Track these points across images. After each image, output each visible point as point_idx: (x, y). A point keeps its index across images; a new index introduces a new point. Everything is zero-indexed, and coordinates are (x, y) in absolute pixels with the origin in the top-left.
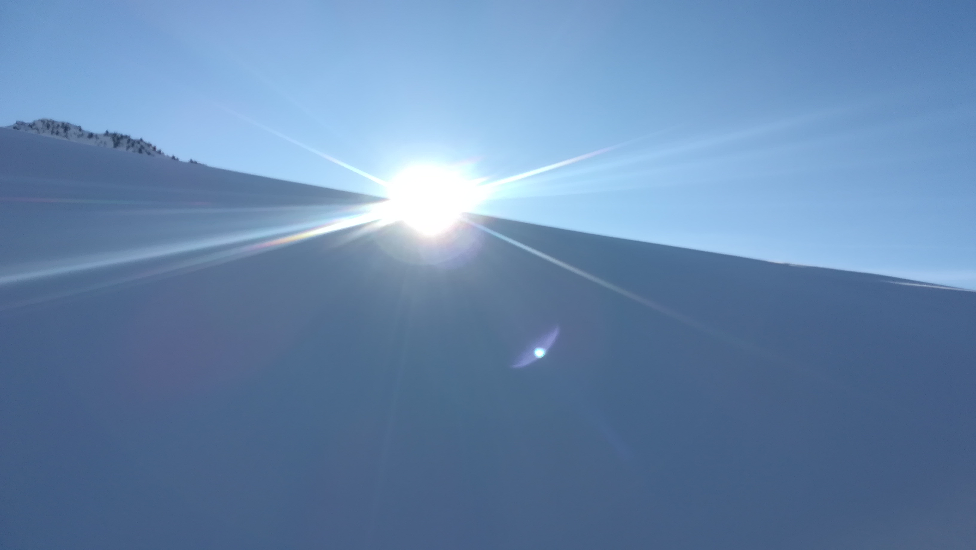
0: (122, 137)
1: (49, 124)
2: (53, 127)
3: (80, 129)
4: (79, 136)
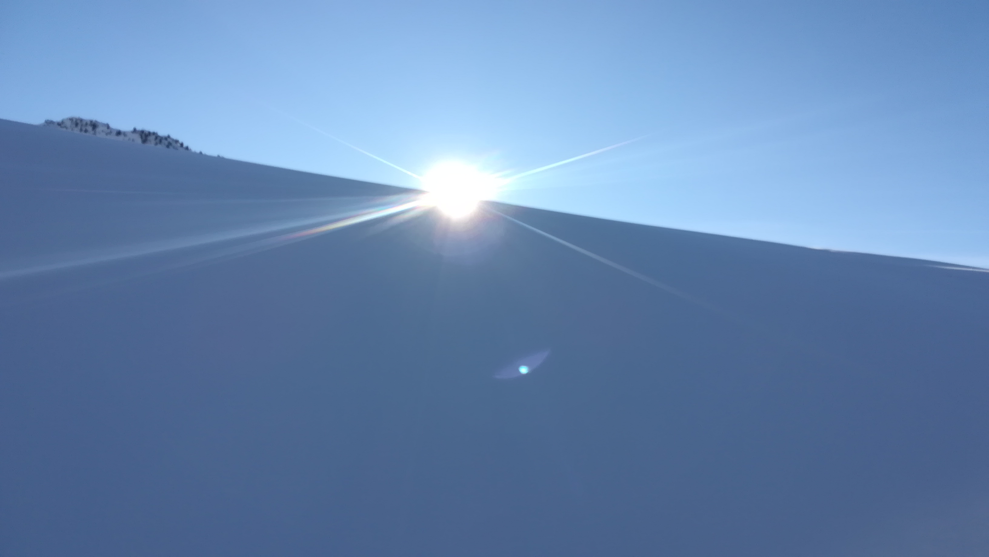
0: (150, 133)
1: (77, 122)
2: (82, 125)
3: (108, 126)
4: (107, 134)
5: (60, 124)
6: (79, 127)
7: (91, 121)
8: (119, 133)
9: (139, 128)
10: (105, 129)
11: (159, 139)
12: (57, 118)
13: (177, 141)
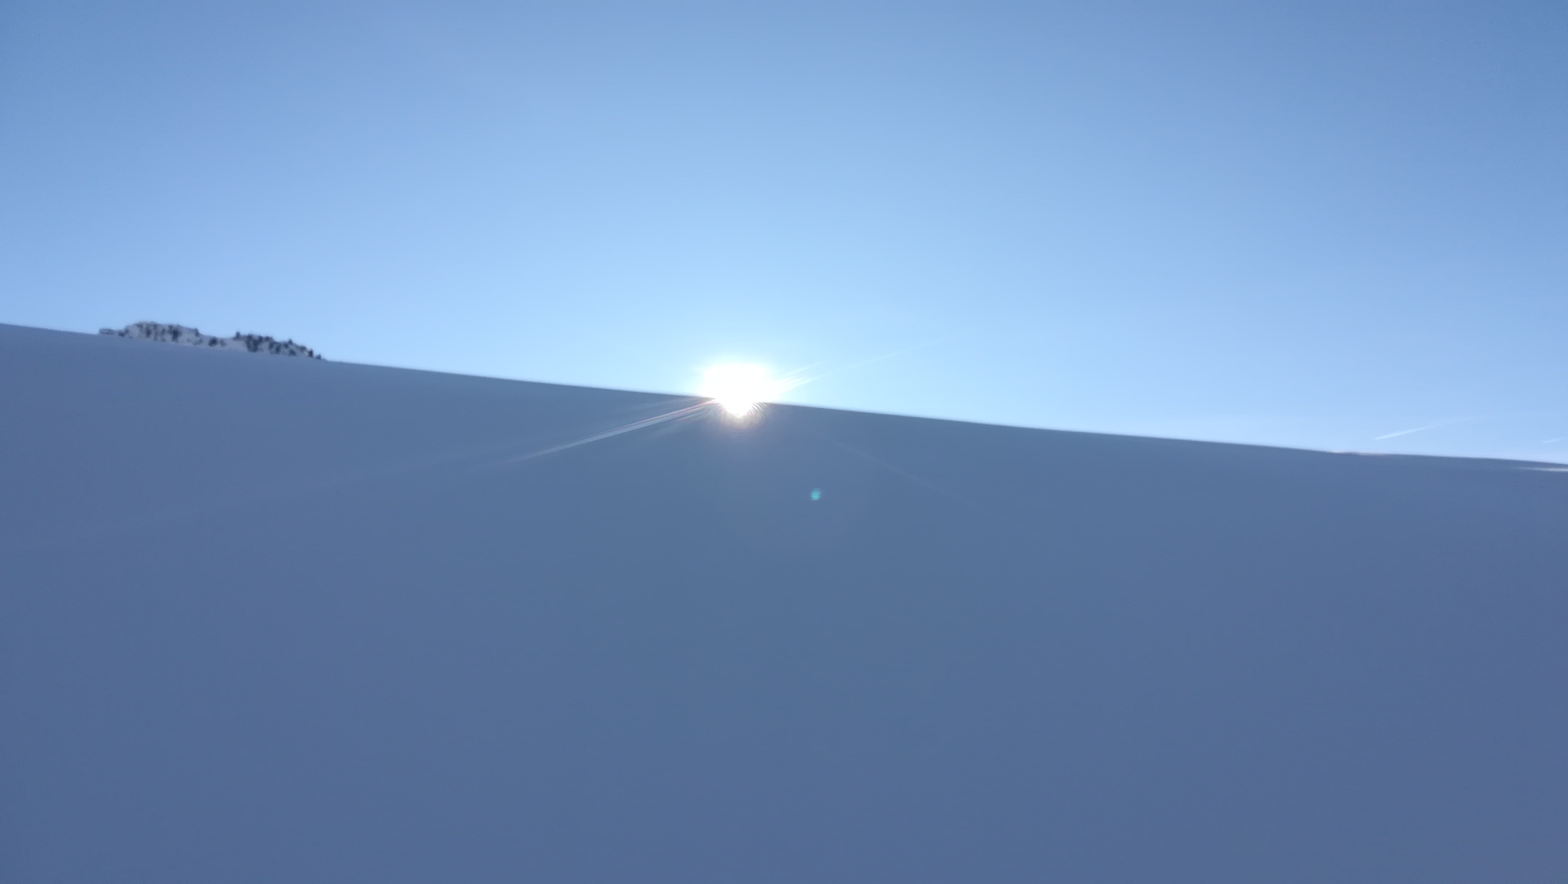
0: (261, 340)
1: (149, 330)
2: (156, 334)
3: (196, 333)
4: (196, 344)
5: (122, 334)
6: (152, 336)
7: (171, 327)
8: (213, 341)
9: (245, 332)
10: (192, 336)
11: (276, 347)
12: (118, 325)
13: (303, 349)
